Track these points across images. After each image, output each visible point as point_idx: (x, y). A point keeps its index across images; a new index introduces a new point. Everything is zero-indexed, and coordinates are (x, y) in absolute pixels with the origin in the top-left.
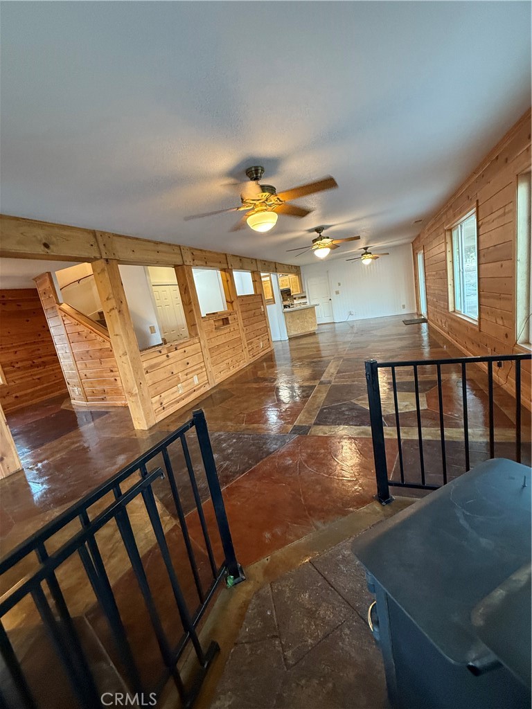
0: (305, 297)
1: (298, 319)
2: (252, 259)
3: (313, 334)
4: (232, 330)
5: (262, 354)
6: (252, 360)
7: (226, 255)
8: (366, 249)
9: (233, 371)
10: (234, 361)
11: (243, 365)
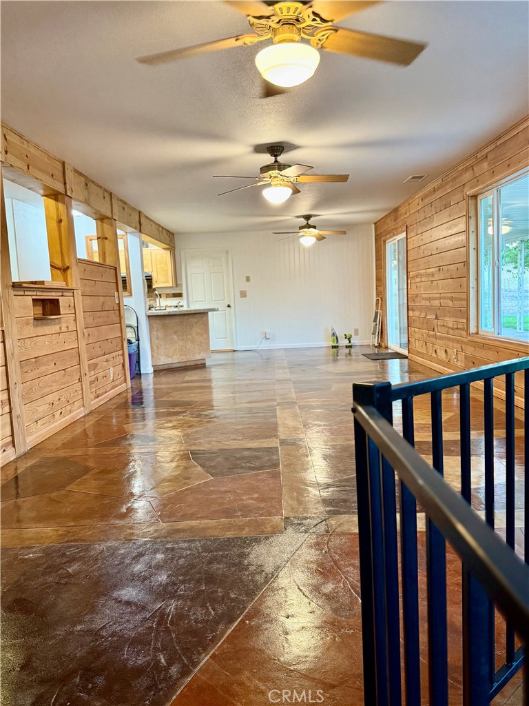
0: (180, 295)
1: (175, 333)
2: (105, 190)
3: (201, 366)
4: (64, 329)
5: (112, 393)
6: (95, 403)
7: (63, 164)
8: (308, 217)
9: (60, 422)
10: (63, 399)
11: (79, 412)
